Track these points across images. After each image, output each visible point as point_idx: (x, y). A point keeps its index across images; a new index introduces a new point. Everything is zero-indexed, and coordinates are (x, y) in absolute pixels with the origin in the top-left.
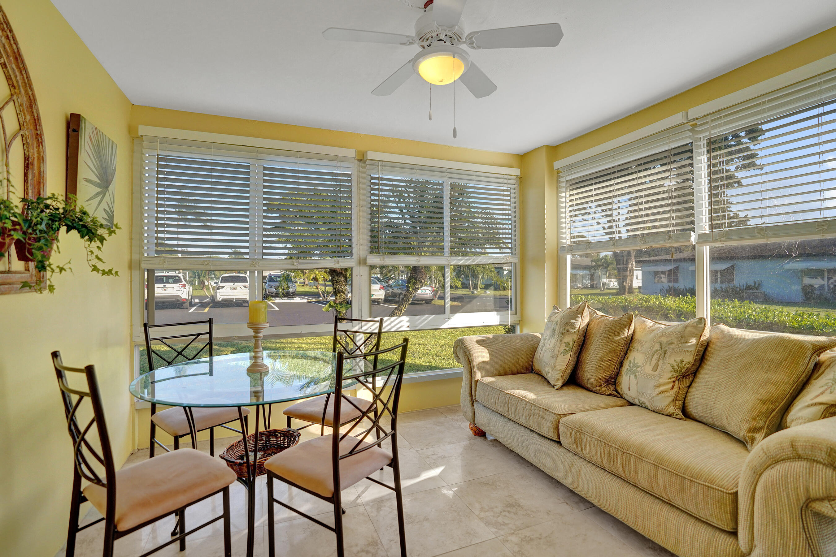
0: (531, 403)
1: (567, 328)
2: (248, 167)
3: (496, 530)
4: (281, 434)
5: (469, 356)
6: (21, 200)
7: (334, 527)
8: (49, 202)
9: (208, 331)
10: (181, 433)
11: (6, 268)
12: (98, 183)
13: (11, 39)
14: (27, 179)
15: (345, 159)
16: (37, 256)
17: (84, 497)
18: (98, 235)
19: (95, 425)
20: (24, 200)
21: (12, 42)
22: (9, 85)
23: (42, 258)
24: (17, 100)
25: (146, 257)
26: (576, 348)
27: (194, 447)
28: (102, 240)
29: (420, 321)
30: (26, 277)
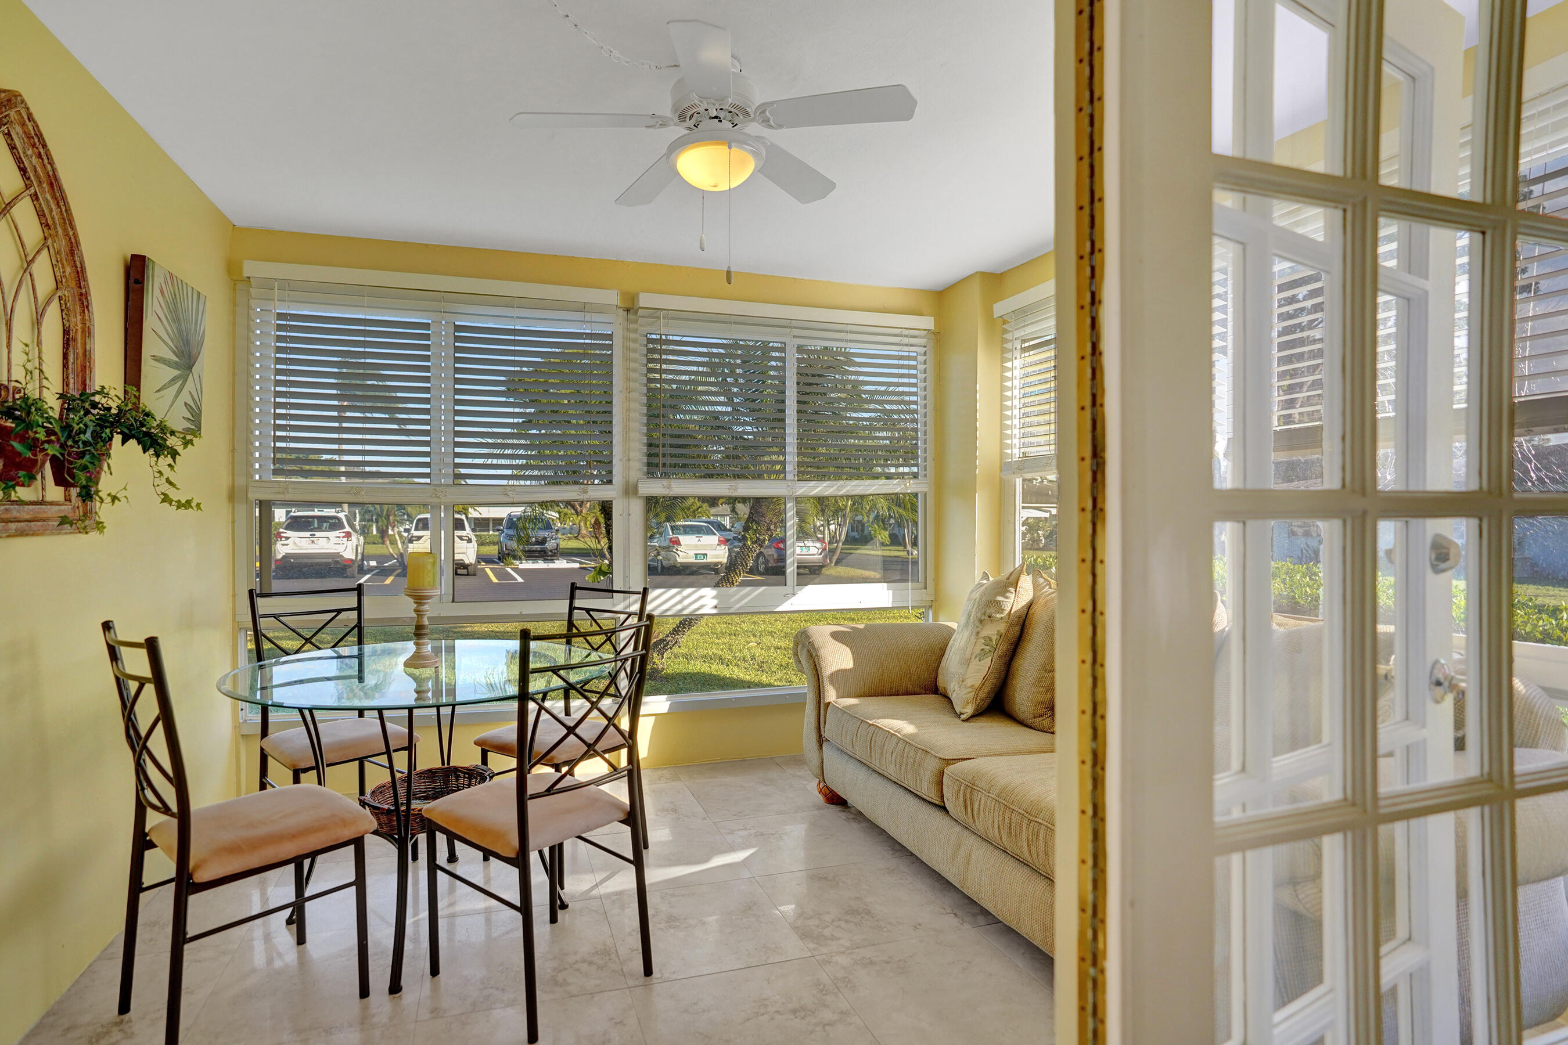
0: (906, 742)
1: (988, 611)
2: (426, 326)
3: (816, 946)
4: (465, 773)
5: (816, 660)
6: (58, 396)
7: (518, 904)
8: (97, 398)
9: (356, 606)
10: (303, 765)
11: (38, 497)
12: (176, 363)
13: (45, 157)
14: (67, 363)
15: (600, 309)
16: (81, 479)
17: (151, 841)
18: (168, 447)
19: (160, 726)
20: (62, 396)
21: (46, 161)
22: (41, 224)
23: (87, 482)
24: (53, 245)
25: (257, 481)
26: (1003, 648)
27: (320, 783)
28: (174, 454)
29: (737, 597)
30: (66, 509)
